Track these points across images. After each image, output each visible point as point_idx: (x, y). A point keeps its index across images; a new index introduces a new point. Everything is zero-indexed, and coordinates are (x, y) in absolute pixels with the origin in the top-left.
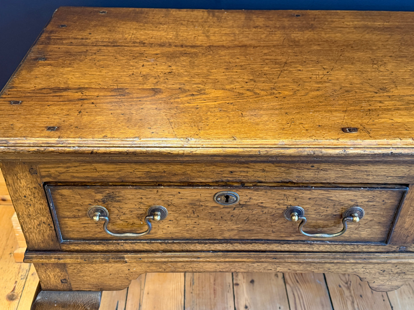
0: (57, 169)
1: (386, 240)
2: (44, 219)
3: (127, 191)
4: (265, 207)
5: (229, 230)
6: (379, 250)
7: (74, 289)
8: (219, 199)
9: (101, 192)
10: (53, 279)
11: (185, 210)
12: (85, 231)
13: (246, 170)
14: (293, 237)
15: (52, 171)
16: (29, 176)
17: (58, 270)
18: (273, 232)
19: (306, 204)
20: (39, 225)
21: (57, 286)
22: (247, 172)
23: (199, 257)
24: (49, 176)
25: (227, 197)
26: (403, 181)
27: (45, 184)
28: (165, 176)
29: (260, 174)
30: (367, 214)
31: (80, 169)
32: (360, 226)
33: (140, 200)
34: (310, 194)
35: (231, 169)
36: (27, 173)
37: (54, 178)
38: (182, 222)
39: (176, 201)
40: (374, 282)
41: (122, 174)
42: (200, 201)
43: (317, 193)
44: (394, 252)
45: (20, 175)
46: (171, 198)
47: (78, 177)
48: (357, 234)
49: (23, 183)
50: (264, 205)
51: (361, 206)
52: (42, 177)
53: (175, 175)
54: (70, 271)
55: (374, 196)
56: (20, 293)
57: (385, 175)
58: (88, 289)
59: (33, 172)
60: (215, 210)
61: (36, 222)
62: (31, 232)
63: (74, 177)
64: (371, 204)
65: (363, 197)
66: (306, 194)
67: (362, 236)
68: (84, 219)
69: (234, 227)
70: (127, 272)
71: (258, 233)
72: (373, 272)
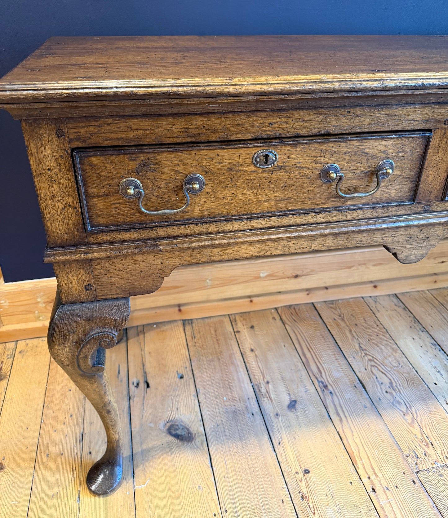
0: (88, 129)
1: (414, 197)
2: (69, 200)
3: (164, 156)
4: (303, 168)
5: (266, 201)
6: (407, 212)
7: (100, 298)
8: (258, 159)
9: (135, 159)
10: (75, 286)
11: (222, 178)
12: (116, 214)
13: (285, 120)
14: (328, 203)
15: (82, 131)
16: (55, 140)
17: (82, 272)
18: (310, 199)
19: (342, 161)
20: (63, 209)
21: (80, 296)
22: (287, 123)
23: (237, 237)
24: (78, 139)
25: (266, 156)
26: (427, 126)
27: (73, 150)
28: (203, 134)
29: (299, 125)
30: (397, 167)
31: (114, 127)
32: (390, 183)
33: (176, 168)
34: (346, 147)
35: (270, 120)
36: (54, 136)
37: (85, 141)
38: (219, 194)
39: (214, 166)
40: (402, 253)
41: (159, 132)
42: (239, 165)
43: (353, 145)
44: (420, 213)
45: (46, 139)
46: (210, 162)
47: (111, 139)
48: (387, 193)
49: (48, 150)
50: (301, 165)
51: (392, 158)
52: (71, 141)
53: (215, 131)
54: (96, 272)
55: (402, 146)
56: (8, 372)
57: (412, 120)
58: (115, 296)
59: (60, 134)
60: (253, 176)
61: (61, 205)
62: (54, 221)
63: (106, 139)
64: (400, 155)
65: (393, 146)
66: (342, 147)
67: (393, 196)
68: (115, 197)
69: (271, 196)
70: (159, 266)
71: (296, 201)
72: (401, 240)
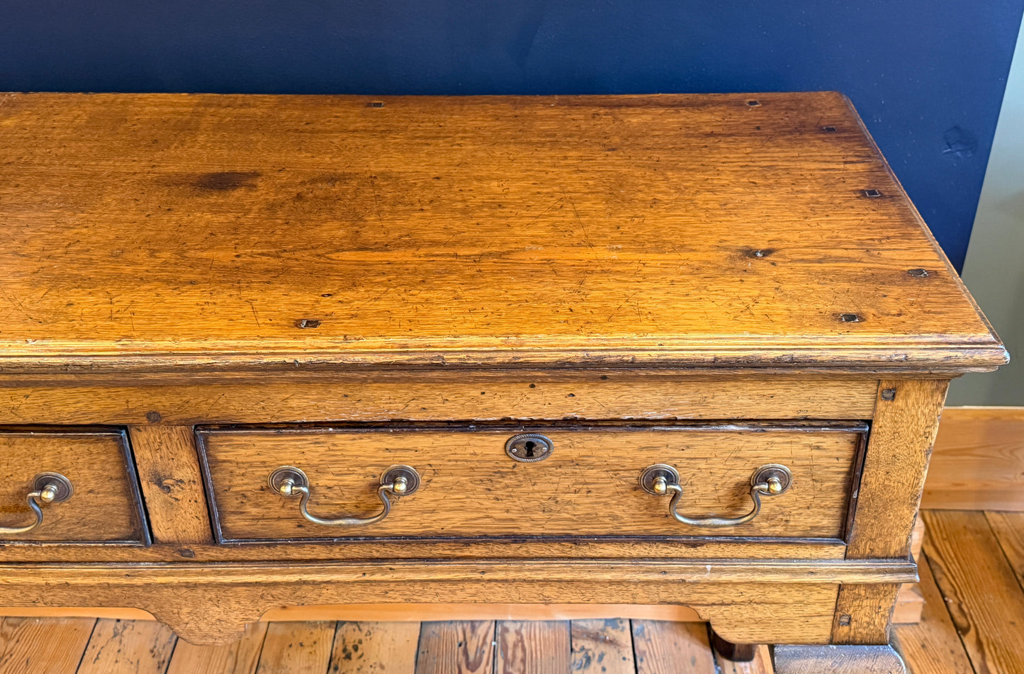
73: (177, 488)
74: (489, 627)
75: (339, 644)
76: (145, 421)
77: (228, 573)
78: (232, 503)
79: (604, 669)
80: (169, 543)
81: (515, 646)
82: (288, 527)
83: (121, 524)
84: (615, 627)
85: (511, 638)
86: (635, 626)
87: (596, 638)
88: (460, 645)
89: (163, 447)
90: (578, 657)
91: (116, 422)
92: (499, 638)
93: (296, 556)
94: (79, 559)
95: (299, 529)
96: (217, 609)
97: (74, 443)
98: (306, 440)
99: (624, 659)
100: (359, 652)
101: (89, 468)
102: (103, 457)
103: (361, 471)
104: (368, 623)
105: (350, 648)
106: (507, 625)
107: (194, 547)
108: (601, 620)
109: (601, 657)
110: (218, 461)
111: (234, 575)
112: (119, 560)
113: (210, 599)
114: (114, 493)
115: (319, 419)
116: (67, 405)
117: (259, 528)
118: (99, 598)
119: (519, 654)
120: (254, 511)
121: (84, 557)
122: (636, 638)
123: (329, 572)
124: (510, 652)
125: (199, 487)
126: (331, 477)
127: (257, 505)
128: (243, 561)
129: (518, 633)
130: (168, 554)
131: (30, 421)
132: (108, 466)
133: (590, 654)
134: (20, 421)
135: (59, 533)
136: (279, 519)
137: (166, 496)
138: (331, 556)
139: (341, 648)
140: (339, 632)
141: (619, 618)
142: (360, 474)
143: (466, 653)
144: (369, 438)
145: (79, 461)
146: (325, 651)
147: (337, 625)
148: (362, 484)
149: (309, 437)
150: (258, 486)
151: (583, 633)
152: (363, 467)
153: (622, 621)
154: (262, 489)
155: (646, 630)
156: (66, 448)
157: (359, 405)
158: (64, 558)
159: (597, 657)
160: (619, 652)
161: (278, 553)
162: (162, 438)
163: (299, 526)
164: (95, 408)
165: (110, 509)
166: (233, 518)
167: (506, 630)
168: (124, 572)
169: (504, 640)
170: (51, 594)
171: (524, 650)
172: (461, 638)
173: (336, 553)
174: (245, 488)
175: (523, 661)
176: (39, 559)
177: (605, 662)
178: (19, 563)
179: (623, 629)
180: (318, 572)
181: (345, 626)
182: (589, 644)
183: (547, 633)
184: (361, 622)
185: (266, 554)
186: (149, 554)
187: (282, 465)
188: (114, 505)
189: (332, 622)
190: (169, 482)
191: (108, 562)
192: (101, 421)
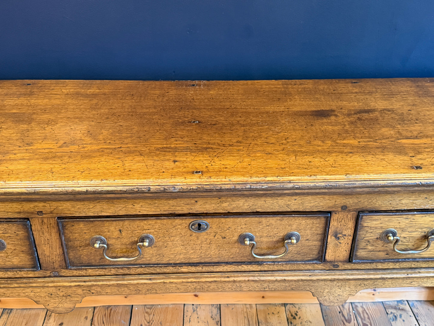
6: (37, 276)
26: (22, 216)
30: (8, 244)
32: (8, 254)
40: (48, 305)
44: (50, 277)
48: (9, 261)
55: (5, 229)
57: (5, 211)
64: (6, 235)
67: (15, 263)
72: (43, 295)
73: (342, 238)
74: (349, 305)
75: (288, 313)
76: (340, 209)
77: (352, 275)
78: (362, 244)
79: (404, 321)
80: (330, 262)
81: (363, 313)
82: (382, 255)
83: (315, 253)
84: (402, 304)
85: (360, 310)
86: (410, 303)
87: (395, 308)
88: (340, 313)
89: (343, 221)
90: (391, 316)
91: (328, 210)
92: (355, 309)
93: (380, 267)
94: (290, 269)
95: (386, 256)
96: (339, 290)
97: (308, 219)
98: (403, 217)
99: (410, 316)
100: (299, 316)
101: (310, 230)
102: (318, 225)
103: (420, 230)
104: (298, 304)
105: (294, 314)
106: (356, 304)
107: (340, 264)
108: (395, 301)
109: (401, 316)
110: (363, 226)
111: (354, 275)
112: (307, 269)
113: (338, 286)
114: (316, 241)
115: (411, 208)
116: (311, 203)
117: (370, 255)
118: (292, 286)
119: (366, 316)
120: (370, 248)
121: (292, 268)
122: (412, 308)
123: (394, 273)
124: (362, 315)
125: (351, 238)
126: (407, 233)
127: (373, 245)
128: (358, 269)
129: (362, 307)
130: (328, 266)
131: (293, 210)
132: (318, 229)
133: (395, 315)
134: (289, 210)
135: (288, 257)
136: (380, 251)
137: (337, 241)
138: (395, 267)
139: (290, 315)
140: (287, 308)
141: (403, 300)
142: (419, 232)
143: (343, 316)
144: (429, 216)
145: (307, 227)
146: (284, 316)
147: (285, 305)
148: (419, 236)
149: (404, 216)
150: (376, 237)
151: (389, 307)
152: (421, 229)
153: (404, 301)
154: (377, 239)
155: (415, 304)
156: (304, 221)
157: (430, 202)
158: (284, 269)
159: (399, 316)
160: (407, 314)
161: (374, 266)
162: (344, 216)
163: (387, 254)
164: (322, 204)
165: (312, 247)
166: (361, 251)
167: (356, 306)
168: (309, 274)
169: (357, 311)
170: (273, 284)
171: (367, 314)
172: (339, 310)
173: (397, 266)
174: (370, 238)
175: (369, 318)
176: (274, 269)
177: (403, 317)
178: (265, 271)
179: (405, 305)
180: (389, 274)
181: (288, 305)
182: (394, 311)
183: (374, 307)
184: (294, 304)
185: (368, 266)
186: (320, 267)
187: (389, 228)
188: (315, 246)
189: (282, 304)
190: (340, 235)
191: (302, 270)
192: (322, 210)
